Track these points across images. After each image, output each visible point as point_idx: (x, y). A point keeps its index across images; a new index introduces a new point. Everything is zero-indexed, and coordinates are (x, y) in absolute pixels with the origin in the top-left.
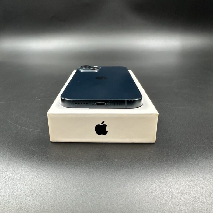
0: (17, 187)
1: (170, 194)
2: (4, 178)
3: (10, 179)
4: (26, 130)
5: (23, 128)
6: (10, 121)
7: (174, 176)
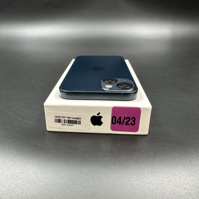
0: (25, 187)
2: (11, 177)
3: (18, 178)
4: (29, 123)
5: (26, 122)
6: (12, 114)
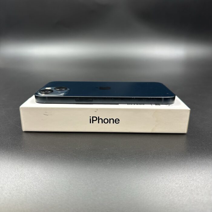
1: (171, 187)
7: (175, 173)
